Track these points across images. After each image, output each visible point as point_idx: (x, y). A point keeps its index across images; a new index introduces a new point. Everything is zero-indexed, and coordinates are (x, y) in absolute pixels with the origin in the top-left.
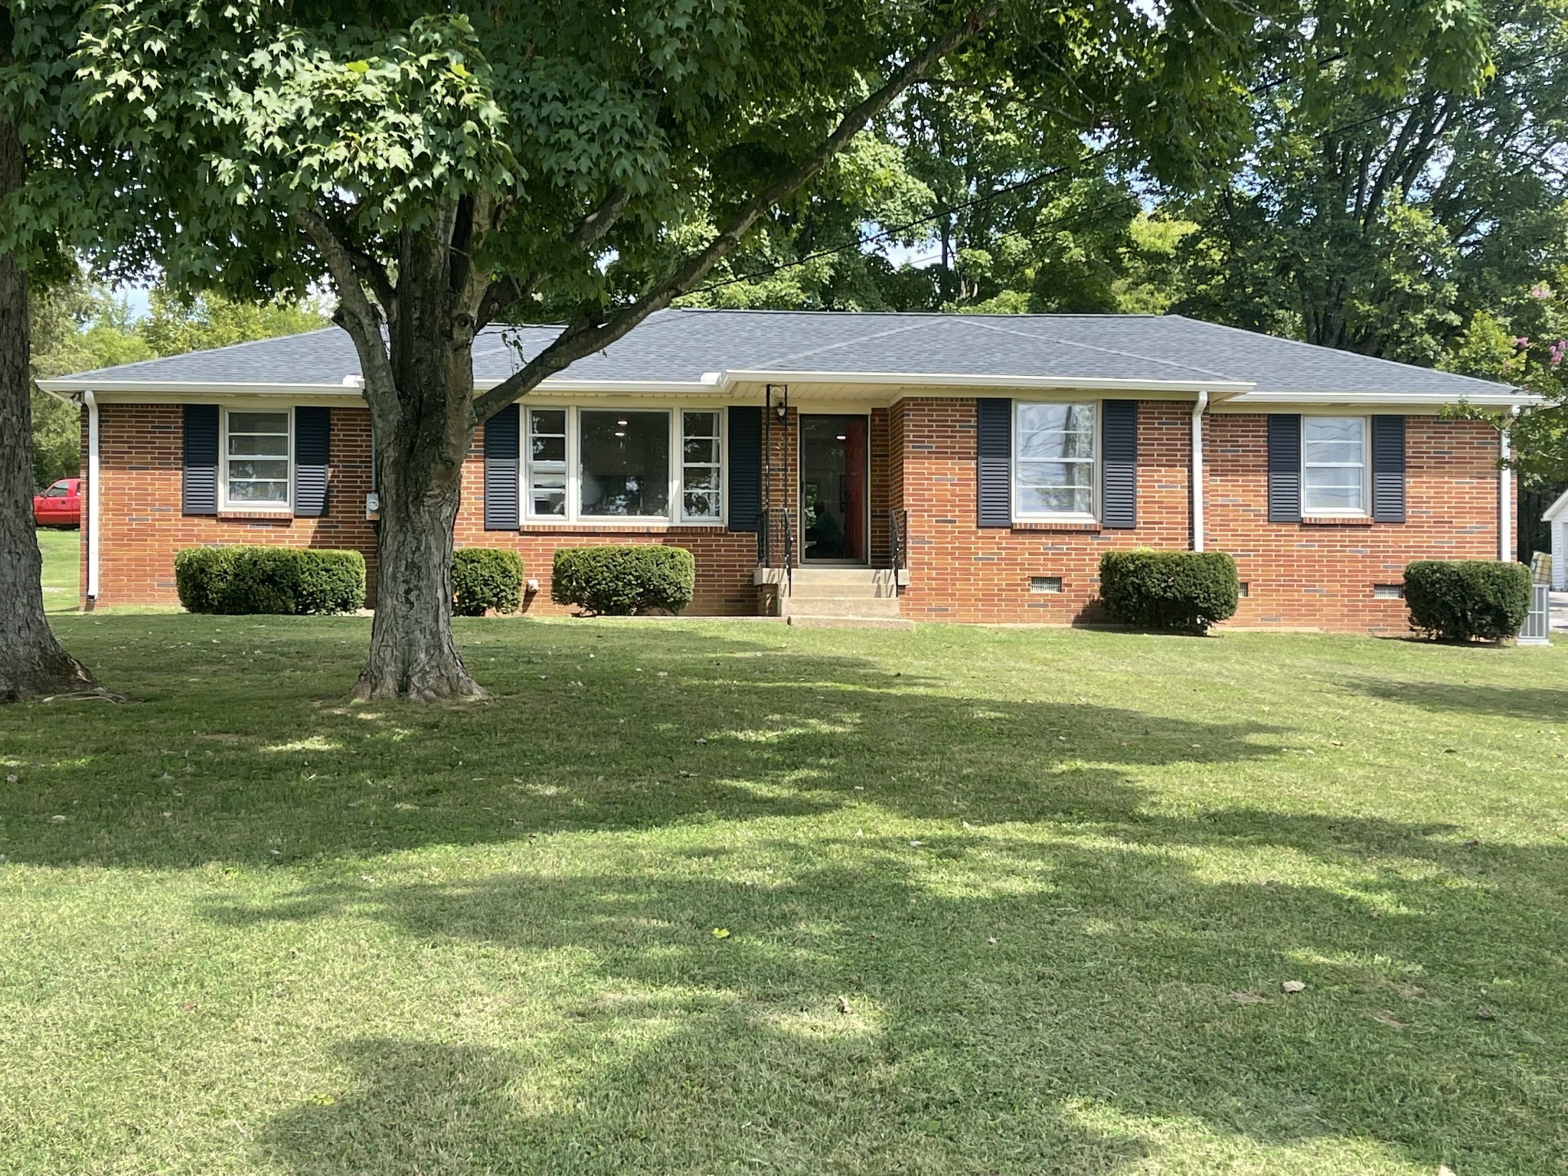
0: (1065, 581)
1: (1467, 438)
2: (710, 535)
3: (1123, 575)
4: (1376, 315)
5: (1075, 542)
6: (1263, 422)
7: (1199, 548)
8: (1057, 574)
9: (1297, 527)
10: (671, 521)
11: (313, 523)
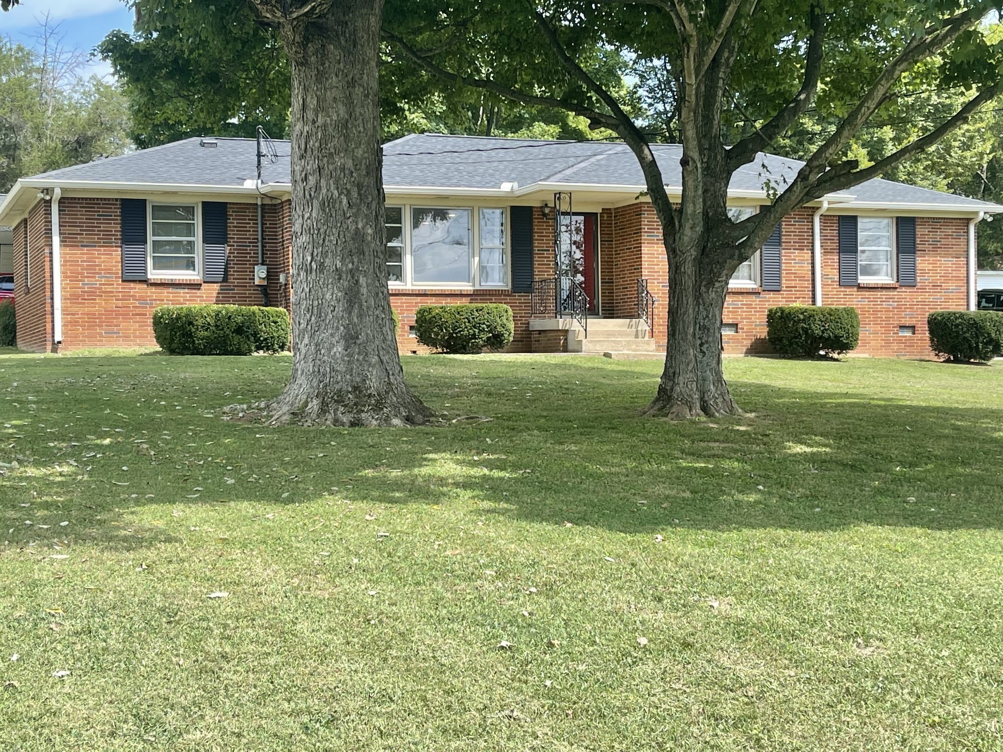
0: (740, 326)
1: (950, 232)
2: (500, 295)
3: (795, 321)
4: (790, 146)
5: (745, 299)
6: (836, 220)
7: (819, 303)
8: (735, 321)
9: (855, 289)
10: (474, 286)
11: (216, 287)
